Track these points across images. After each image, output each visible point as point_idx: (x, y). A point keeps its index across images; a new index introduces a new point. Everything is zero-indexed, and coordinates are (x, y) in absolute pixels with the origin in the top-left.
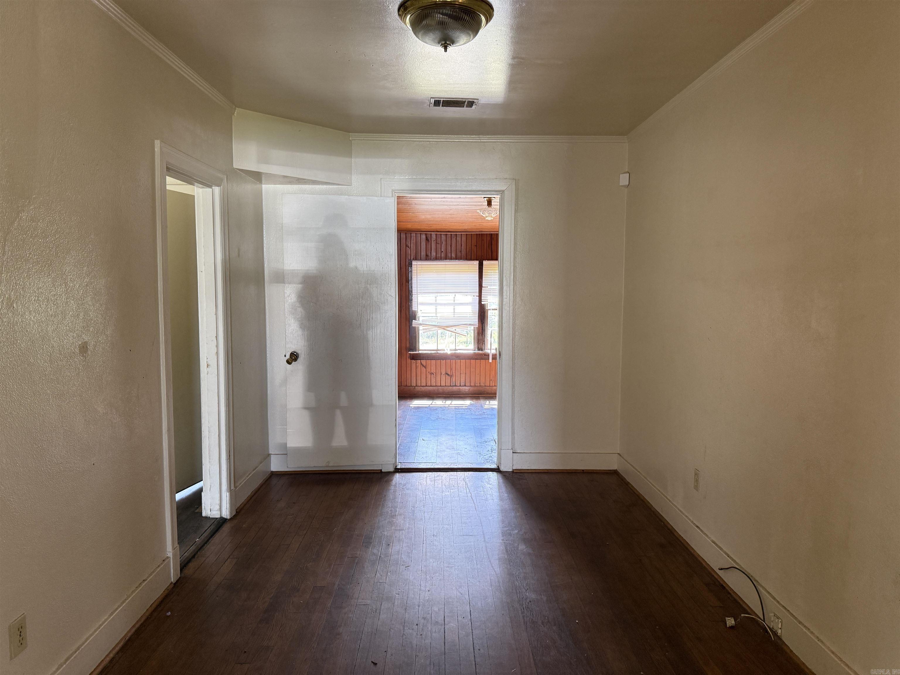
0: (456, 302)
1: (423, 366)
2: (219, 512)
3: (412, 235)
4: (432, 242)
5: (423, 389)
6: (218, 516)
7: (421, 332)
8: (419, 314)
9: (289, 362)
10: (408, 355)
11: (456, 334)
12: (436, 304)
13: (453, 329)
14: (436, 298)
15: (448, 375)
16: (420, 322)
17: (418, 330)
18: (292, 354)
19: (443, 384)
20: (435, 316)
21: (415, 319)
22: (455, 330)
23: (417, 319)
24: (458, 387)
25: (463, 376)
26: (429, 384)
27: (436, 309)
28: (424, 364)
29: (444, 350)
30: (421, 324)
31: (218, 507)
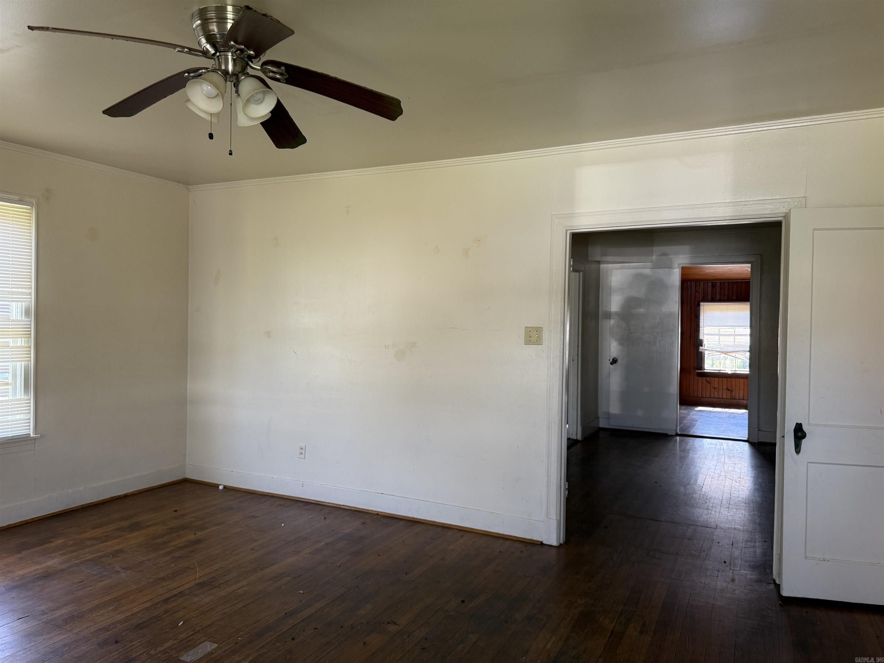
0: (736, 333)
1: (708, 382)
2: (576, 436)
3: (701, 283)
4: (717, 288)
5: (707, 399)
6: (575, 438)
7: (706, 356)
8: (705, 342)
9: (612, 364)
10: (696, 373)
11: (736, 358)
12: (719, 335)
13: (733, 354)
14: (719, 330)
15: (729, 390)
16: (706, 348)
17: (704, 354)
18: (613, 360)
19: (724, 397)
20: (718, 343)
21: (702, 346)
22: (736, 355)
23: (703, 346)
24: (737, 400)
25: (742, 391)
26: (712, 396)
27: (719, 338)
28: (709, 381)
29: (725, 370)
30: (706, 350)
31: (576, 434)
